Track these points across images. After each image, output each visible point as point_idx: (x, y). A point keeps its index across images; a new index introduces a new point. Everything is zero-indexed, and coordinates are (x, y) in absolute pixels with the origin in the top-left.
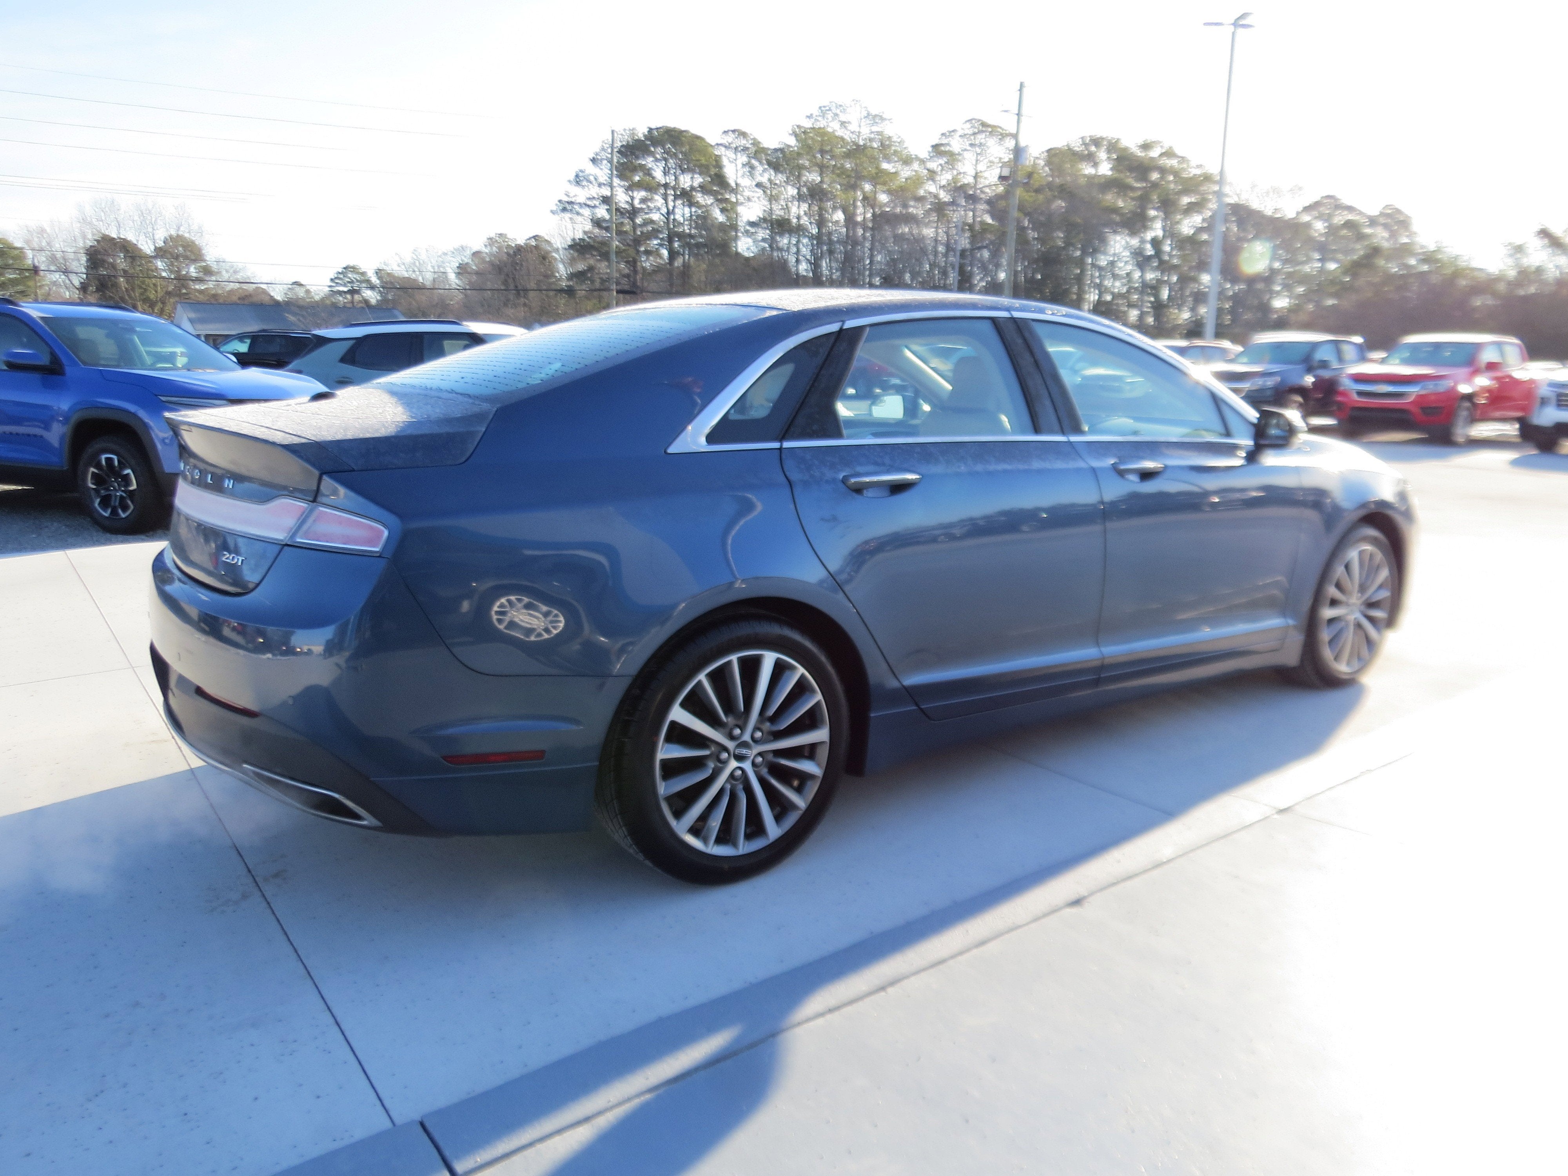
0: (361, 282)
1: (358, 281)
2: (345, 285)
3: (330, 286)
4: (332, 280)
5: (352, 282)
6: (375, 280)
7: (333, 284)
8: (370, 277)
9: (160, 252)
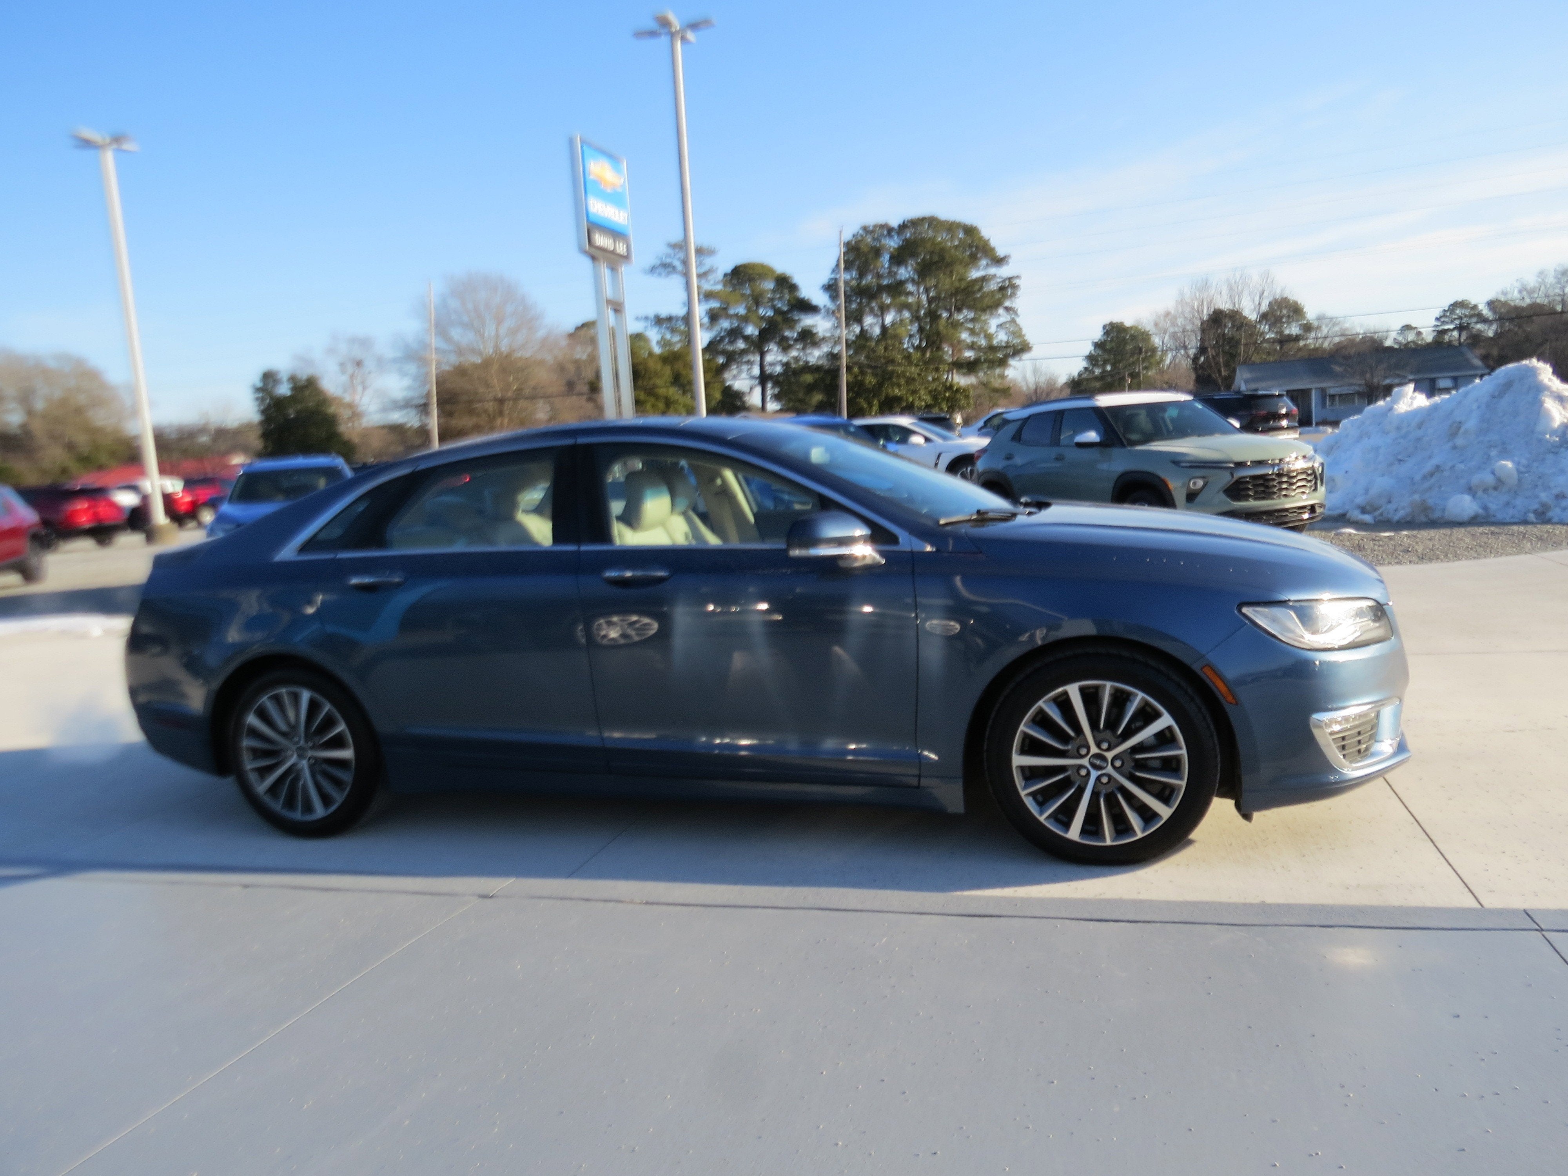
0: (1471, 316)
1: (1466, 316)
2: (1452, 322)
3: (1437, 326)
4: (1437, 319)
5: (1461, 318)
6: (1486, 312)
7: (1439, 324)
8: (1481, 310)
9: (1264, 317)
